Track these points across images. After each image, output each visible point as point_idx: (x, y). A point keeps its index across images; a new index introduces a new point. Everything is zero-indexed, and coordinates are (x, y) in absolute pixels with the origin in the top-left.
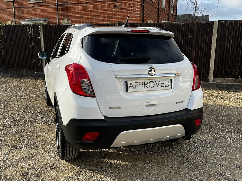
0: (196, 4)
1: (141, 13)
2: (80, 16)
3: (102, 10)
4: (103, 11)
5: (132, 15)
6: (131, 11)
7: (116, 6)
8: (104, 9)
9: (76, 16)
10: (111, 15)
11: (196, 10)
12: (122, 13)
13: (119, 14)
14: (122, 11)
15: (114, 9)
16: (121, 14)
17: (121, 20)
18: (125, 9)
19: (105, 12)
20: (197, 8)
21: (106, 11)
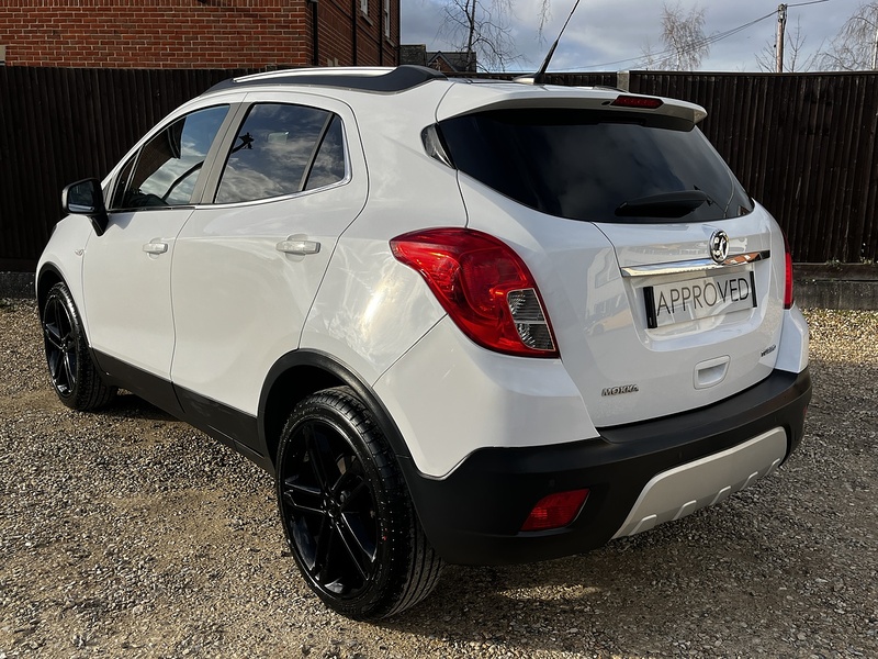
0: (474, 11)
1: (307, 34)
2: (45, 32)
3: (145, 10)
4: (152, 16)
5: (274, 38)
6: (270, 21)
8: (155, 10)
9: (30, 32)
10: (188, 33)
11: (472, 32)
12: (232, 27)
13: (219, 33)
14: (234, 22)
15: (195, 10)
16: (230, 33)
17: (229, 55)
18: (246, 13)
19: (162, 21)
20: (475, 25)
21: (163, 15)
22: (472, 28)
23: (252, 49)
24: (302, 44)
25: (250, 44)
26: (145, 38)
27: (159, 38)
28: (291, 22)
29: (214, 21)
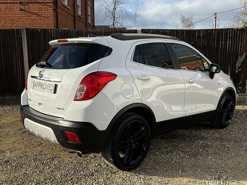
0: (114, 14)
1: (54, 20)
3: (3, 13)
4: (5, 15)
5: (43, 21)
6: (42, 16)
7: (21, 10)
8: (6, 13)
10: (16, 20)
11: (114, 20)
12: (30, 18)
13: (26, 20)
14: (31, 16)
15: (19, 13)
16: (30, 20)
18: (35, 14)
19: (8, 16)
20: (115, 18)
21: (8, 15)
22: (114, 19)
23: (36, 25)
24: (52, 23)
25: (36, 23)
26: (3, 22)
27: (7, 22)
28: (49, 16)
29: (24, 16)
